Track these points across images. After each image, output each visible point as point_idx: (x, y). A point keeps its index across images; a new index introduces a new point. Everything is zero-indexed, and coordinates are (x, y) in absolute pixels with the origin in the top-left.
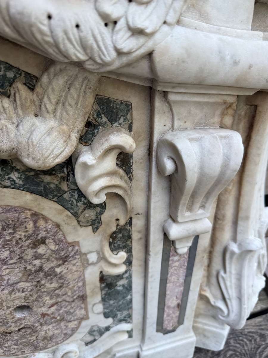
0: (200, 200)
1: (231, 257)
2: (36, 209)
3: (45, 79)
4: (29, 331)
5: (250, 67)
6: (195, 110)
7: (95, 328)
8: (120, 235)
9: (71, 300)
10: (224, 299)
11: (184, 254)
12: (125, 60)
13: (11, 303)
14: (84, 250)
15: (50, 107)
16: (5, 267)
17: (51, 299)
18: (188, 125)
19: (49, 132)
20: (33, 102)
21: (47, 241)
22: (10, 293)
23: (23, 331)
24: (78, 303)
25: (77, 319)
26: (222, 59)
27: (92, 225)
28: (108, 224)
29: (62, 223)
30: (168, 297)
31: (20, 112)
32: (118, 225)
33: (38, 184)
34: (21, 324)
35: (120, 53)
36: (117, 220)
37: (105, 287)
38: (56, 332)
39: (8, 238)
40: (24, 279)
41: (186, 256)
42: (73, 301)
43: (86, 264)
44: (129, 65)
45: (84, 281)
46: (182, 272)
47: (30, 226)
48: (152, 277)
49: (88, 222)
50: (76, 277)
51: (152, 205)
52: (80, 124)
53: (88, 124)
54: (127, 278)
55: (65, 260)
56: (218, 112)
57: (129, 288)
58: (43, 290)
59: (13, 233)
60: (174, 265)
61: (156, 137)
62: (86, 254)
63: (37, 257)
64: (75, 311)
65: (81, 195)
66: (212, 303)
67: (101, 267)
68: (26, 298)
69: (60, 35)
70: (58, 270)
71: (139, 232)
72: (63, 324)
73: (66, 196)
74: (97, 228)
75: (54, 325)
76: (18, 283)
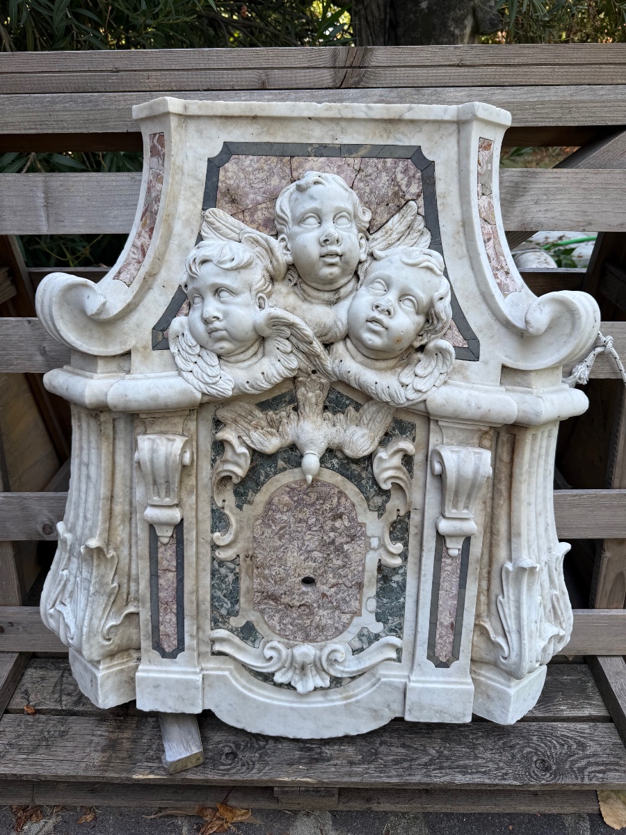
0: (463, 499)
1: (507, 578)
2: (342, 488)
3: (366, 406)
4: (307, 611)
5: (489, 411)
6: (457, 433)
7: (365, 632)
8: (399, 526)
9: (350, 585)
10: (505, 636)
11: (456, 557)
12: (410, 403)
13: (303, 572)
14: (369, 533)
15: (366, 422)
16: (309, 532)
17: (334, 577)
18: (453, 442)
19: (363, 436)
20: (357, 418)
21: (344, 516)
22: (305, 560)
23: (302, 608)
24: (354, 591)
25: (350, 612)
26: (469, 405)
27: (378, 511)
28: (390, 513)
29: (357, 504)
30: (440, 609)
31: (348, 423)
32: (398, 516)
33: (347, 470)
34: (303, 599)
35: (408, 400)
36: (398, 510)
37: (381, 579)
38: (329, 622)
39: (318, 507)
40: (318, 549)
41: (459, 562)
42: (351, 587)
43: (368, 547)
44: (413, 405)
45: (364, 565)
46: (455, 580)
47: (335, 500)
48: (424, 576)
49: (375, 507)
50: (358, 559)
51: (427, 500)
52: (381, 434)
53: (386, 434)
54: (402, 574)
55: (353, 538)
56: (477, 436)
57: (403, 587)
58: (330, 565)
59: (322, 504)
60: (446, 568)
61: (431, 448)
62: (369, 538)
63: (333, 529)
64: (350, 600)
65: (375, 482)
66: (493, 639)
67: (380, 555)
68: (315, 570)
69: (379, 390)
70: (346, 547)
71: (416, 527)
72: (337, 613)
73: (364, 482)
74: (382, 515)
75: (329, 611)
76: (313, 551)
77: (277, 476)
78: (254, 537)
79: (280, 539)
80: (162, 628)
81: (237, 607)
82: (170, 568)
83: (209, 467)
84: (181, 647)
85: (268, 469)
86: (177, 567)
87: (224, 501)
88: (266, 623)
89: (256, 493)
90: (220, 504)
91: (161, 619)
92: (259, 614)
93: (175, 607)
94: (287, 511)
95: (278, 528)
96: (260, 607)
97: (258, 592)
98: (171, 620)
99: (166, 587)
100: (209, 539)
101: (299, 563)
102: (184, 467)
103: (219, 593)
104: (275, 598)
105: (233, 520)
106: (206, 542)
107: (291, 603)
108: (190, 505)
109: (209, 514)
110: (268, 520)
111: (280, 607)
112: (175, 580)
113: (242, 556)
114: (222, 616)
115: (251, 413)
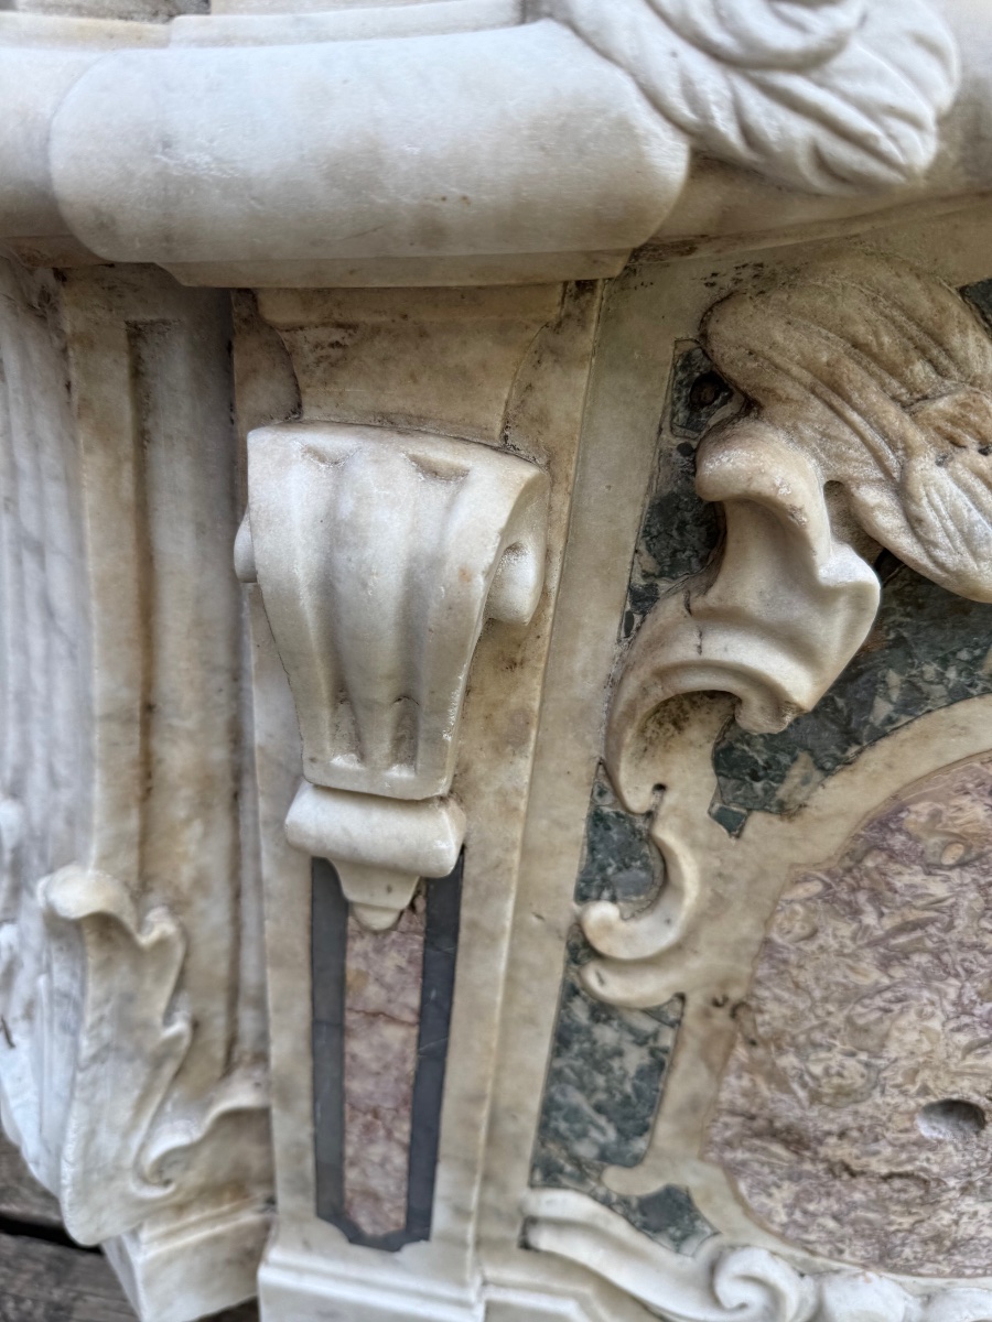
77: (962, 710)
78: (767, 942)
79: (885, 964)
80: (352, 1175)
81: (640, 1145)
82: (395, 1010)
83: (613, 626)
84: (417, 1225)
85: (931, 670)
86: (422, 1013)
87: (660, 787)
88: (739, 1199)
89: (828, 773)
90: (638, 798)
91: (350, 1151)
92: (717, 1174)
93: (406, 1127)
94: (962, 864)
95: (888, 923)
96: (729, 1155)
97: (733, 1113)
98: (385, 1161)
99: (375, 1066)
100: (564, 921)
101: (941, 1053)
102: (496, 623)
103: (576, 1098)
104: (797, 1140)
105: (689, 869)
106: (552, 929)
107: (855, 1167)
108: (502, 794)
109: (580, 829)
110: (854, 890)
111: (807, 1166)
112: (411, 1052)
113: (696, 1001)
114: (576, 1161)
115: (931, 343)
